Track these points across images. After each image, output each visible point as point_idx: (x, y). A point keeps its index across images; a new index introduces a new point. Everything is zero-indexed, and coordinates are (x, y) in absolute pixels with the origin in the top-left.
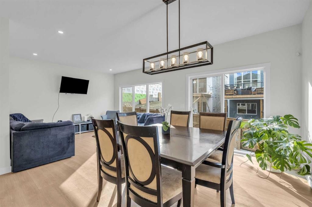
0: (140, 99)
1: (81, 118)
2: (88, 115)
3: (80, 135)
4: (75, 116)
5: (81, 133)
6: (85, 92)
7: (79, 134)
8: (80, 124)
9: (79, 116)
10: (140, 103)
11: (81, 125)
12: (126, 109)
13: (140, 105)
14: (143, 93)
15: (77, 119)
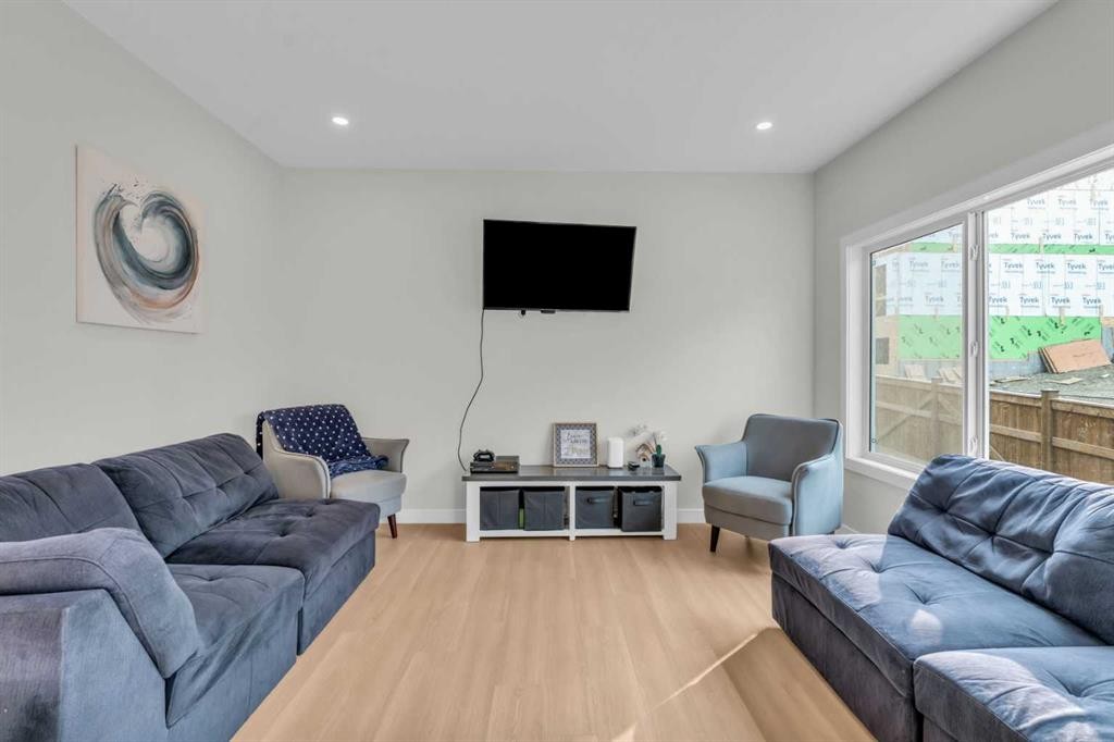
0: (1043, 344)
1: (594, 448)
2: (634, 433)
3: (569, 547)
4: (564, 434)
5: (577, 537)
6: (617, 299)
7: (567, 538)
8: (572, 485)
9: (585, 434)
10: (1046, 367)
11: (578, 488)
12: (940, 398)
13: (1046, 378)
14: (1070, 313)
15: (574, 450)
